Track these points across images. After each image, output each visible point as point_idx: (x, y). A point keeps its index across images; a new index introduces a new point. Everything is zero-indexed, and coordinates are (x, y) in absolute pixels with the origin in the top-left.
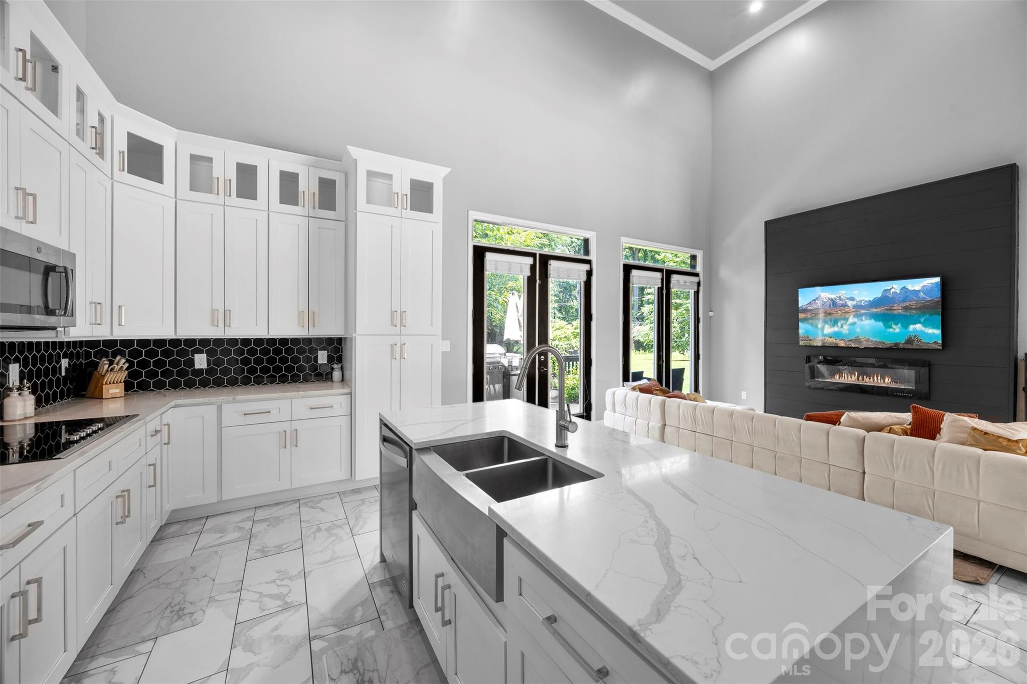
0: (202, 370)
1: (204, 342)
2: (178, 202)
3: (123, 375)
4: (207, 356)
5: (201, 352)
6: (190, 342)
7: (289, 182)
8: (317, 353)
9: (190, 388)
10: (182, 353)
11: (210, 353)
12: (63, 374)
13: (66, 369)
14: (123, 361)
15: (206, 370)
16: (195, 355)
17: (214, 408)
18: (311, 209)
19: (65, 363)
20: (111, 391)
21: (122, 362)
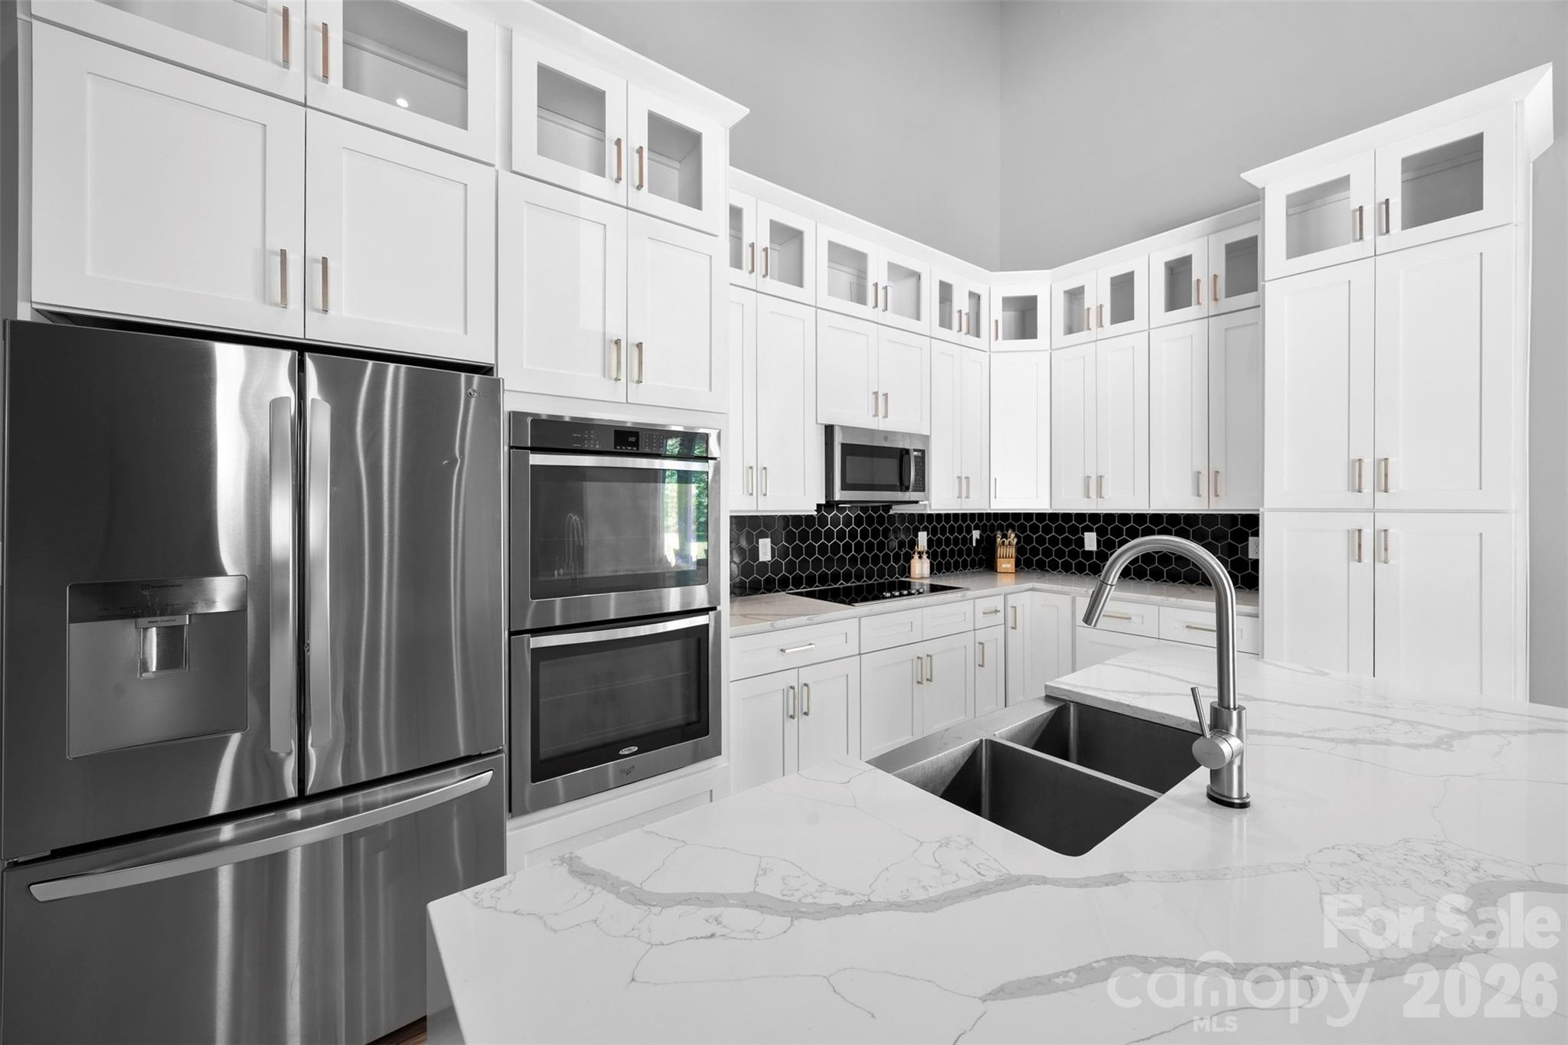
0: (1091, 552)
1: (1095, 517)
2: (1053, 353)
3: (1012, 551)
4: (1097, 535)
5: (1091, 530)
6: (1080, 517)
7: (1178, 273)
8: (1248, 540)
9: (1067, 572)
10: (1074, 530)
11: (1100, 533)
12: (974, 544)
13: (977, 540)
14: (1013, 535)
15: (1096, 552)
16: (1086, 534)
17: (1068, 599)
18: (1212, 303)
19: (976, 534)
20: (1004, 566)
21: (1012, 537)
